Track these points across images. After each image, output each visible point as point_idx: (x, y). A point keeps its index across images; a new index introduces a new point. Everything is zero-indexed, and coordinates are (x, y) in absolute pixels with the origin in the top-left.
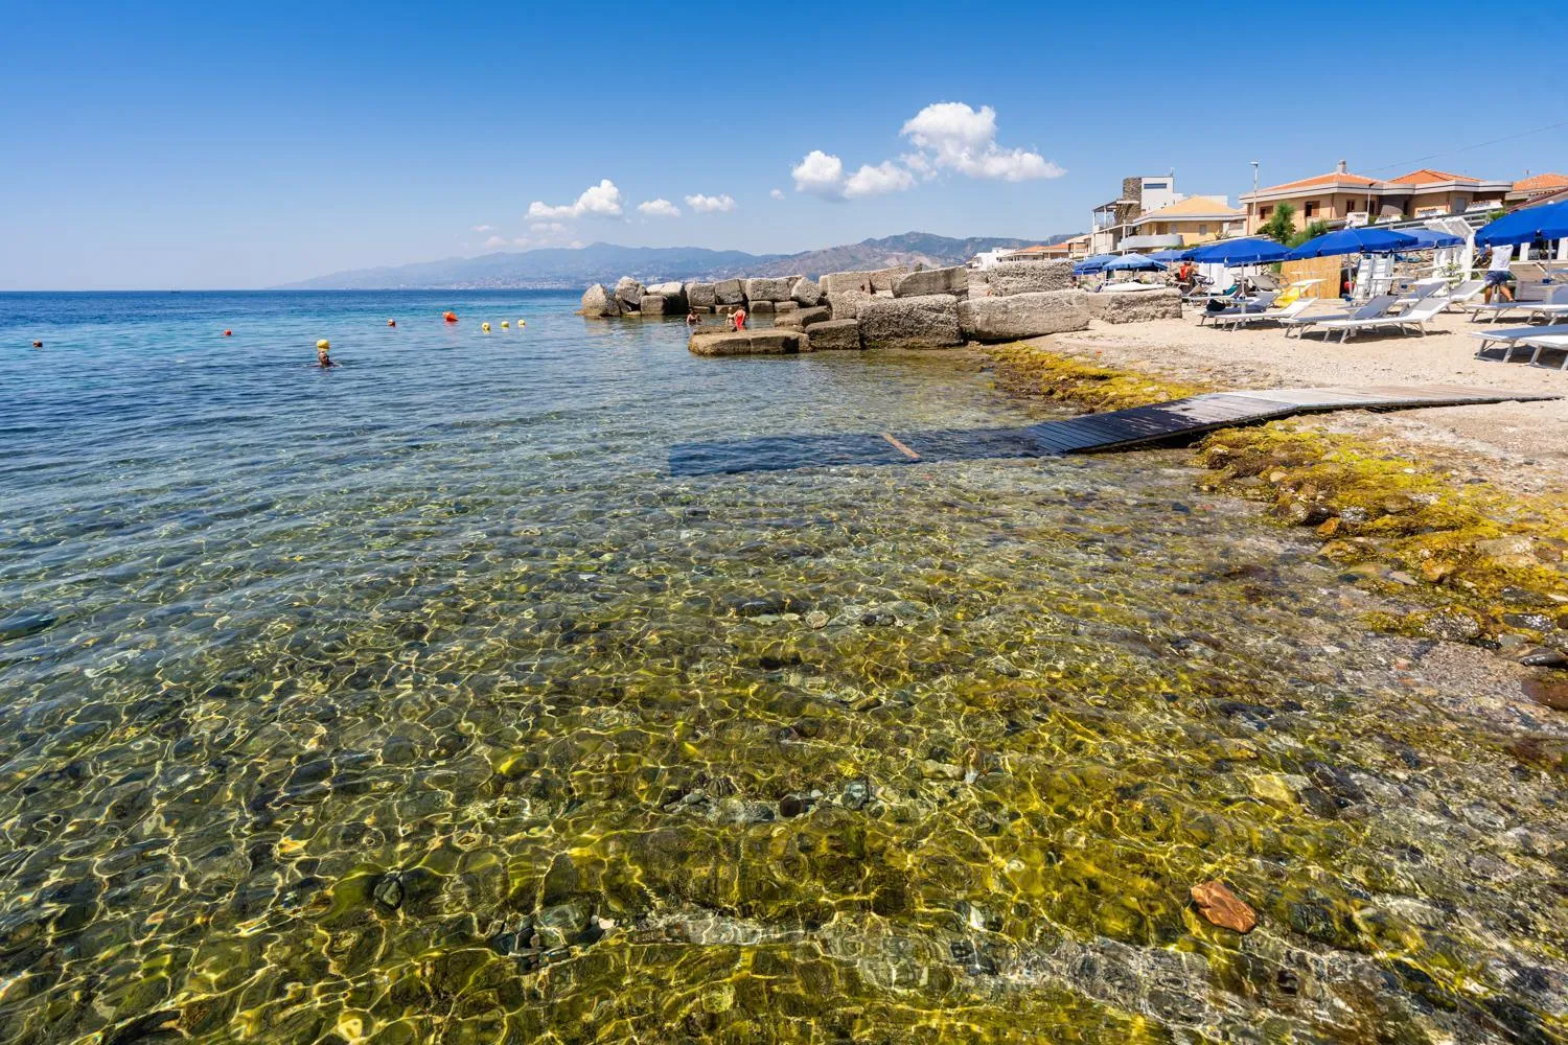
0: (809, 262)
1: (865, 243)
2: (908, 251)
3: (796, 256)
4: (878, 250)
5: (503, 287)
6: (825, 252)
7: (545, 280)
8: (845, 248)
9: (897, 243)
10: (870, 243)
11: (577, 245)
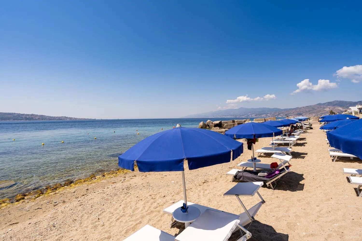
0: (298, 110)
1: (318, 104)
2: (333, 106)
3: (294, 109)
4: (322, 106)
5: (220, 117)
6: (303, 107)
7: (229, 116)
8: (311, 106)
9: (329, 104)
10: (320, 104)
11: (236, 108)
